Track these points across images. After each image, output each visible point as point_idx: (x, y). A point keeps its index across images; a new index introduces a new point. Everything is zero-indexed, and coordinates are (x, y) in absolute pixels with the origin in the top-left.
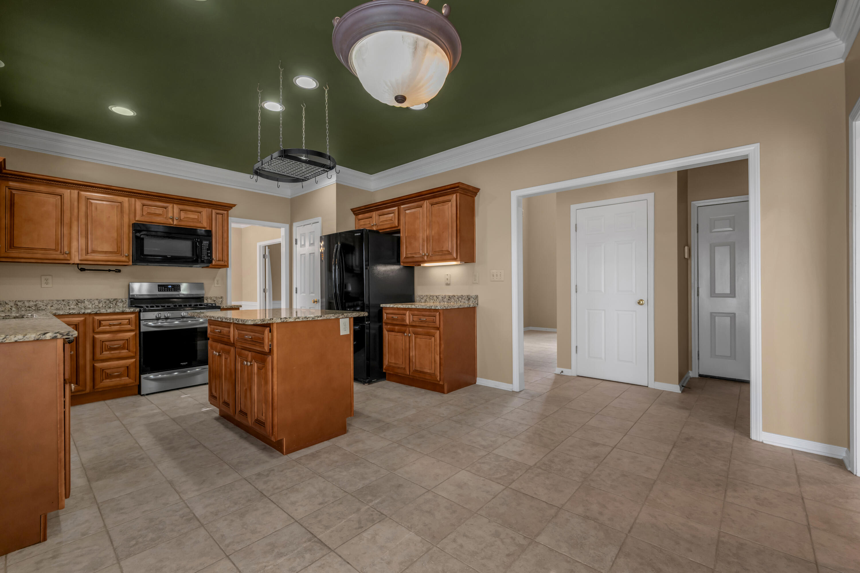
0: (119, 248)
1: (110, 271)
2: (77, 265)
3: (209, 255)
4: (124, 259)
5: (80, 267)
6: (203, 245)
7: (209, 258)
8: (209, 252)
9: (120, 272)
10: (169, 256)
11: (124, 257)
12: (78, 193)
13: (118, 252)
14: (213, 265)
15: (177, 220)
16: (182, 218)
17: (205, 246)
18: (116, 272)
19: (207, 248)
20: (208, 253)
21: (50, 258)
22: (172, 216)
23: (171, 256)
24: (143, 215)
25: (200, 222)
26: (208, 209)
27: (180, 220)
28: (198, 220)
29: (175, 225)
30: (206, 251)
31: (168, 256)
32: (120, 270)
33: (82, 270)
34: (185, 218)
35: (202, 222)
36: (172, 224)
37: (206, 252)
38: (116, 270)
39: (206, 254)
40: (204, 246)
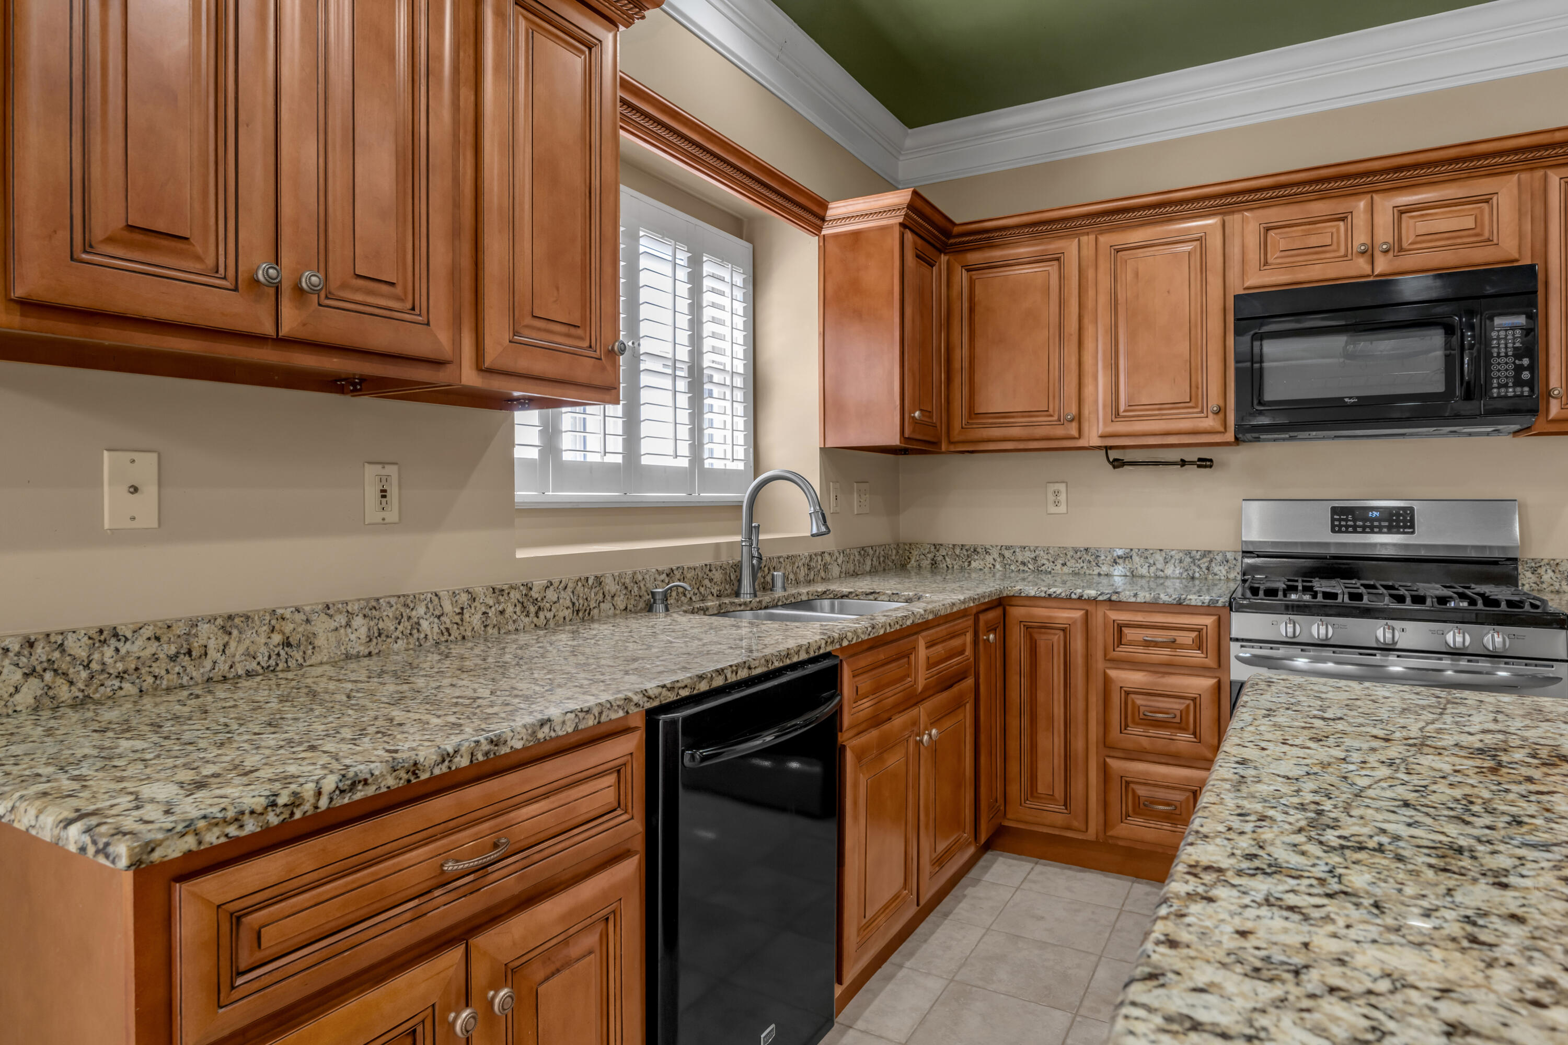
0: (1197, 388)
1: (1183, 463)
2: (1104, 451)
3: (1526, 375)
4: (1210, 422)
5: (1113, 455)
6: (1494, 334)
7: (1526, 389)
8: (1526, 362)
9: (1211, 466)
10: (1350, 398)
11: (1211, 415)
12: (1096, 238)
13: (1194, 400)
14: (1554, 421)
15: (1386, 252)
16: (1405, 245)
17: (1505, 338)
18: (1199, 466)
19: (1515, 349)
20: (1519, 369)
21: (1038, 436)
22: (1369, 242)
23: (1357, 397)
24: (1266, 263)
25: (1489, 240)
26: (1525, 176)
27: (1401, 249)
28: (1477, 235)
29: (1377, 276)
30: (1511, 360)
31: (1346, 400)
32: (1211, 460)
33: (1117, 464)
34: (1419, 238)
35: (1495, 241)
36: (1368, 276)
37: (1511, 366)
38: (1200, 460)
39: (1512, 373)
40: (1498, 339)
